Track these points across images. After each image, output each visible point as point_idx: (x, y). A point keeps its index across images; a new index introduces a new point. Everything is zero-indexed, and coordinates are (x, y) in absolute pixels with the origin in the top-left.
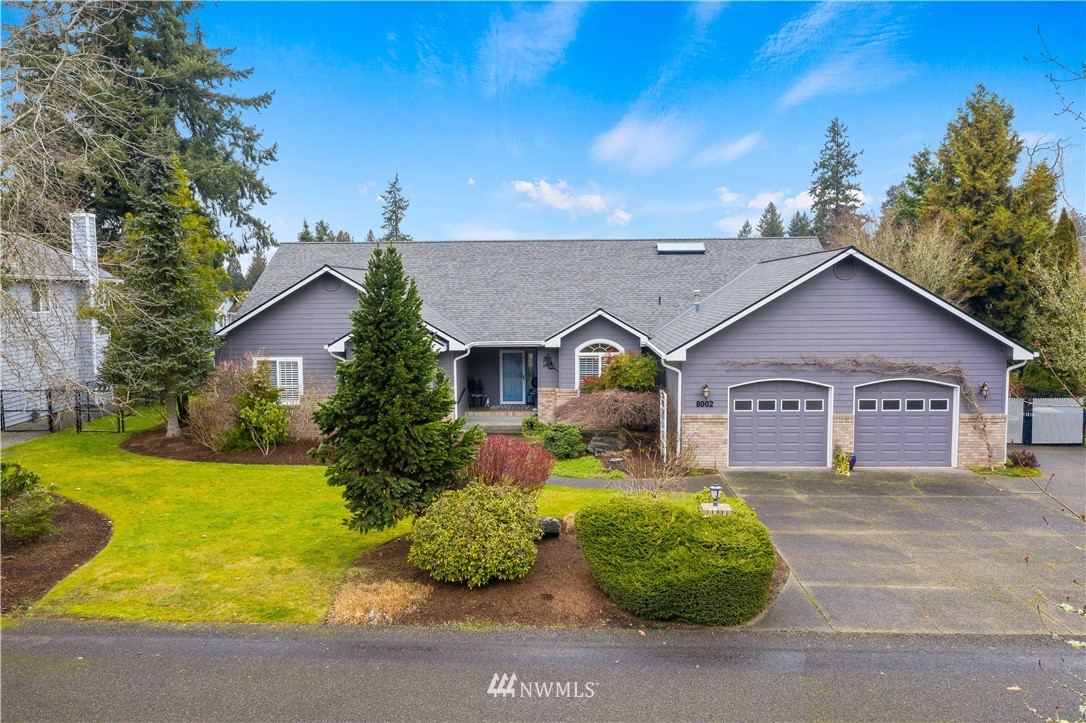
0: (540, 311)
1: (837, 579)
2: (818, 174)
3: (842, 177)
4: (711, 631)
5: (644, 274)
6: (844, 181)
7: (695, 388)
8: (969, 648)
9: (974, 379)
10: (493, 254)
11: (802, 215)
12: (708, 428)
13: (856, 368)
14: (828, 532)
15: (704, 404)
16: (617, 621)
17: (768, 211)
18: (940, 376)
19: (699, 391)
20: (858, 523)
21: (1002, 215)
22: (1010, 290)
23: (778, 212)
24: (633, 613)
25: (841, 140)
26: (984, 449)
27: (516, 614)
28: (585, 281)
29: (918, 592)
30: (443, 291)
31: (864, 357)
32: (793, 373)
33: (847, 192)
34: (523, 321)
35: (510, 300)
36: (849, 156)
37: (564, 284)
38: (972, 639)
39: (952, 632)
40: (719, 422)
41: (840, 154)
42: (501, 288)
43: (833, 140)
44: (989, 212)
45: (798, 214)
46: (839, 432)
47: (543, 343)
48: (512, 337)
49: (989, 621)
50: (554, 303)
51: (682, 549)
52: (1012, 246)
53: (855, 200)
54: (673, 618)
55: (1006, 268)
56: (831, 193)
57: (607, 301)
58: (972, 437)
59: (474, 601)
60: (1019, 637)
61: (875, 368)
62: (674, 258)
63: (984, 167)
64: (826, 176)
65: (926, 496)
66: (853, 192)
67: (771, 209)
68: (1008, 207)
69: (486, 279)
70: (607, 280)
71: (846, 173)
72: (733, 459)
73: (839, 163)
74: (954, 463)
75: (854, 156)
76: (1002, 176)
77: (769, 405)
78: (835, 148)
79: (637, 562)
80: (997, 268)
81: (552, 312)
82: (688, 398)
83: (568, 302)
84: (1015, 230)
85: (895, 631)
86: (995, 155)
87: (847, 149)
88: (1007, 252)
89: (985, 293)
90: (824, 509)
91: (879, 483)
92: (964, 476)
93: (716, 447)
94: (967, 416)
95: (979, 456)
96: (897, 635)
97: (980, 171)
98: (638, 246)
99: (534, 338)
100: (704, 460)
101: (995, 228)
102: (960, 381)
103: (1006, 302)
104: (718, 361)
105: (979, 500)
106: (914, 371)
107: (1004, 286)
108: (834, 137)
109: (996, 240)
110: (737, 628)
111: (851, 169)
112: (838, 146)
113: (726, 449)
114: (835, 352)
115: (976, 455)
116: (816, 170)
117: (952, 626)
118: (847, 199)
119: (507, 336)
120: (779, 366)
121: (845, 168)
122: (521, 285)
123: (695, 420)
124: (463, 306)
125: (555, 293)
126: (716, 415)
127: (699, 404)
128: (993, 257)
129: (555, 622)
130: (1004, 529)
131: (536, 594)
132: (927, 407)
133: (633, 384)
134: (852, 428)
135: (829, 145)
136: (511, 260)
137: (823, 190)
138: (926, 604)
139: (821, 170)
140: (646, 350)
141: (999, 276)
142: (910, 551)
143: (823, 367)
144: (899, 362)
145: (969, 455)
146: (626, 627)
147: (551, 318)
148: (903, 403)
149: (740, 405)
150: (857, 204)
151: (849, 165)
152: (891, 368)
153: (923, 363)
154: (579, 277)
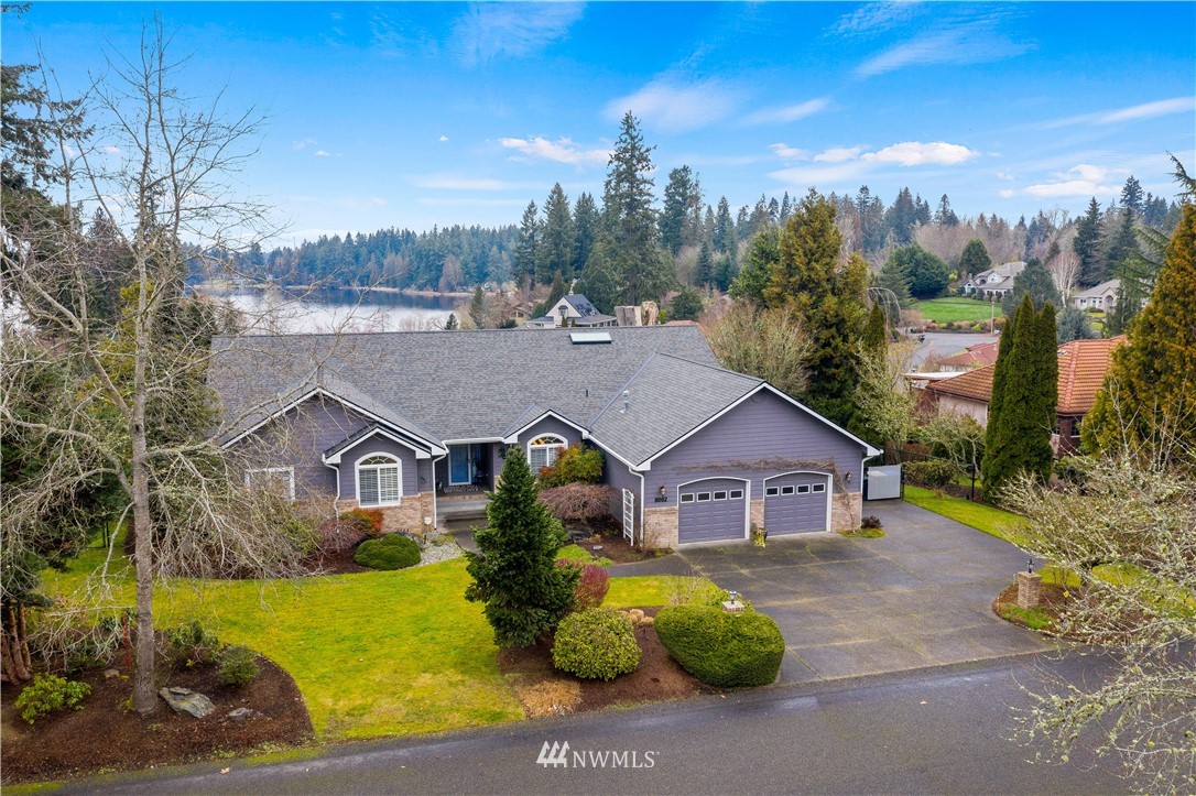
0: (489, 407)
1: (804, 642)
2: (613, 166)
3: (636, 170)
4: (759, 689)
5: (566, 366)
6: (638, 174)
7: (655, 489)
8: (893, 681)
9: (842, 469)
10: (427, 347)
11: (587, 196)
12: (663, 518)
13: (767, 466)
14: (780, 603)
15: (661, 499)
16: (704, 691)
17: (554, 192)
18: (821, 470)
19: (658, 490)
20: (793, 593)
21: (830, 302)
22: (837, 361)
23: (564, 193)
24: (712, 685)
25: (634, 134)
26: (848, 518)
27: (644, 695)
28: (518, 373)
29: (853, 646)
30: (395, 388)
31: (772, 458)
32: (723, 473)
33: (642, 186)
34: (477, 418)
35: (459, 396)
36: (642, 151)
37: (502, 377)
38: (893, 675)
39: (881, 672)
40: (671, 512)
41: (634, 148)
42: (447, 384)
43: (627, 133)
44: (821, 297)
45: (584, 195)
46: (753, 511)
47: (502, 439)
48: (473, 434)
49: (897, 661)
50: (497, 398)
51: (735, 642)
52: (837, 325)
53: (649, 195)
54: (737, 685)
55: (833, 344)
56: (625, 186)
57: (543, 395)
58: (840, 510)
59: (613, 690)
60: (916, 670)
61: (779, 466)
62: (587, 347)
63: (817, 261)
64: (621, 169)
65: (822, 563)
66: (648, 186)
67: (558, 191)
68: (834, 294)
69: (431, 375)
70: (537, 372)
71: (640, 166)
72: (682, 538)
73: (632, 156)
74: (829, 528)
75: (648, 150)
76: (829, 266)
77: (705, 497)
78: (629, 141)
79: (711, 653)
80: (827, 344)
81: (499, 407)
82: (649, 496)
83: (510, 396)
84: (840, 313)
85: (854, 675)
86: (824, 250)
87: (640, 143)
88: (834, 330)
89: (818, 363)
90: (766, 582)
91: (788, 552)
92: (838, 541)
93: (670, 532)
94: (837, 495)
95: (845, 524)
96: (856, 678)
97: (813, 264)
98: (554, 336)
99: (492, 435)
100: (663, 542)
101: (826, 313)
102: (833, 471)
103: (833, 370)
104: (670, 467)
105: (855, 563)
106: (804, 466)
107: (832, 357)
108: (627, 130)
109: (827, 321)
110: (771, 686)
111: (644, 164)
112: (632, 138)
113: (676, 532)
114: (752, 455)
115: (843, 523)
116: (611, 162)
117: (880, 668)
118: (641, 193)
119: (468, 433)
120: (713, 468)
121: (639, 162)
122: (464, 380)
123: (654, 512)
124: (418, 403)
125: (496, 388)
126: (669, 508)
127: (657, 500)
128: (825, 334)
129: (669, 697)
130: (881, 589)
131: (648, 679)
132: (811, 490)
133: (585, 474)
134: (763, 510)
135: (623, 137)
136: (446, 352)
137: (618, 183)
138: (861, 654)
139: (616, 163)
140: (588, 443)
141: (829, 350)
142: (835, 614)
143: (742, 467)
144: (794, 461)
145: (839, 522)
146: (711, 694)
147: (500, 415)
148: (795, 489)
149: (685, 498)
150: (652, 199)
151: (642, 159)
152: (789, 465)
153: (811, 460)
154: (511, 370)
